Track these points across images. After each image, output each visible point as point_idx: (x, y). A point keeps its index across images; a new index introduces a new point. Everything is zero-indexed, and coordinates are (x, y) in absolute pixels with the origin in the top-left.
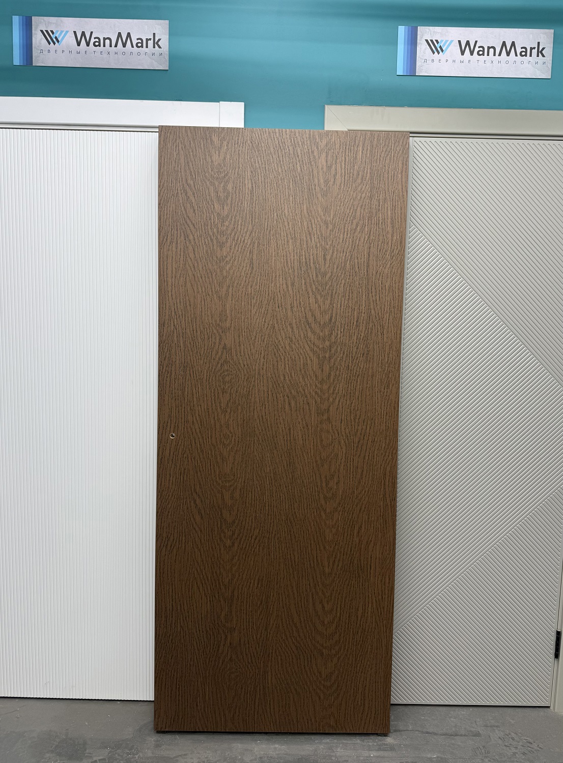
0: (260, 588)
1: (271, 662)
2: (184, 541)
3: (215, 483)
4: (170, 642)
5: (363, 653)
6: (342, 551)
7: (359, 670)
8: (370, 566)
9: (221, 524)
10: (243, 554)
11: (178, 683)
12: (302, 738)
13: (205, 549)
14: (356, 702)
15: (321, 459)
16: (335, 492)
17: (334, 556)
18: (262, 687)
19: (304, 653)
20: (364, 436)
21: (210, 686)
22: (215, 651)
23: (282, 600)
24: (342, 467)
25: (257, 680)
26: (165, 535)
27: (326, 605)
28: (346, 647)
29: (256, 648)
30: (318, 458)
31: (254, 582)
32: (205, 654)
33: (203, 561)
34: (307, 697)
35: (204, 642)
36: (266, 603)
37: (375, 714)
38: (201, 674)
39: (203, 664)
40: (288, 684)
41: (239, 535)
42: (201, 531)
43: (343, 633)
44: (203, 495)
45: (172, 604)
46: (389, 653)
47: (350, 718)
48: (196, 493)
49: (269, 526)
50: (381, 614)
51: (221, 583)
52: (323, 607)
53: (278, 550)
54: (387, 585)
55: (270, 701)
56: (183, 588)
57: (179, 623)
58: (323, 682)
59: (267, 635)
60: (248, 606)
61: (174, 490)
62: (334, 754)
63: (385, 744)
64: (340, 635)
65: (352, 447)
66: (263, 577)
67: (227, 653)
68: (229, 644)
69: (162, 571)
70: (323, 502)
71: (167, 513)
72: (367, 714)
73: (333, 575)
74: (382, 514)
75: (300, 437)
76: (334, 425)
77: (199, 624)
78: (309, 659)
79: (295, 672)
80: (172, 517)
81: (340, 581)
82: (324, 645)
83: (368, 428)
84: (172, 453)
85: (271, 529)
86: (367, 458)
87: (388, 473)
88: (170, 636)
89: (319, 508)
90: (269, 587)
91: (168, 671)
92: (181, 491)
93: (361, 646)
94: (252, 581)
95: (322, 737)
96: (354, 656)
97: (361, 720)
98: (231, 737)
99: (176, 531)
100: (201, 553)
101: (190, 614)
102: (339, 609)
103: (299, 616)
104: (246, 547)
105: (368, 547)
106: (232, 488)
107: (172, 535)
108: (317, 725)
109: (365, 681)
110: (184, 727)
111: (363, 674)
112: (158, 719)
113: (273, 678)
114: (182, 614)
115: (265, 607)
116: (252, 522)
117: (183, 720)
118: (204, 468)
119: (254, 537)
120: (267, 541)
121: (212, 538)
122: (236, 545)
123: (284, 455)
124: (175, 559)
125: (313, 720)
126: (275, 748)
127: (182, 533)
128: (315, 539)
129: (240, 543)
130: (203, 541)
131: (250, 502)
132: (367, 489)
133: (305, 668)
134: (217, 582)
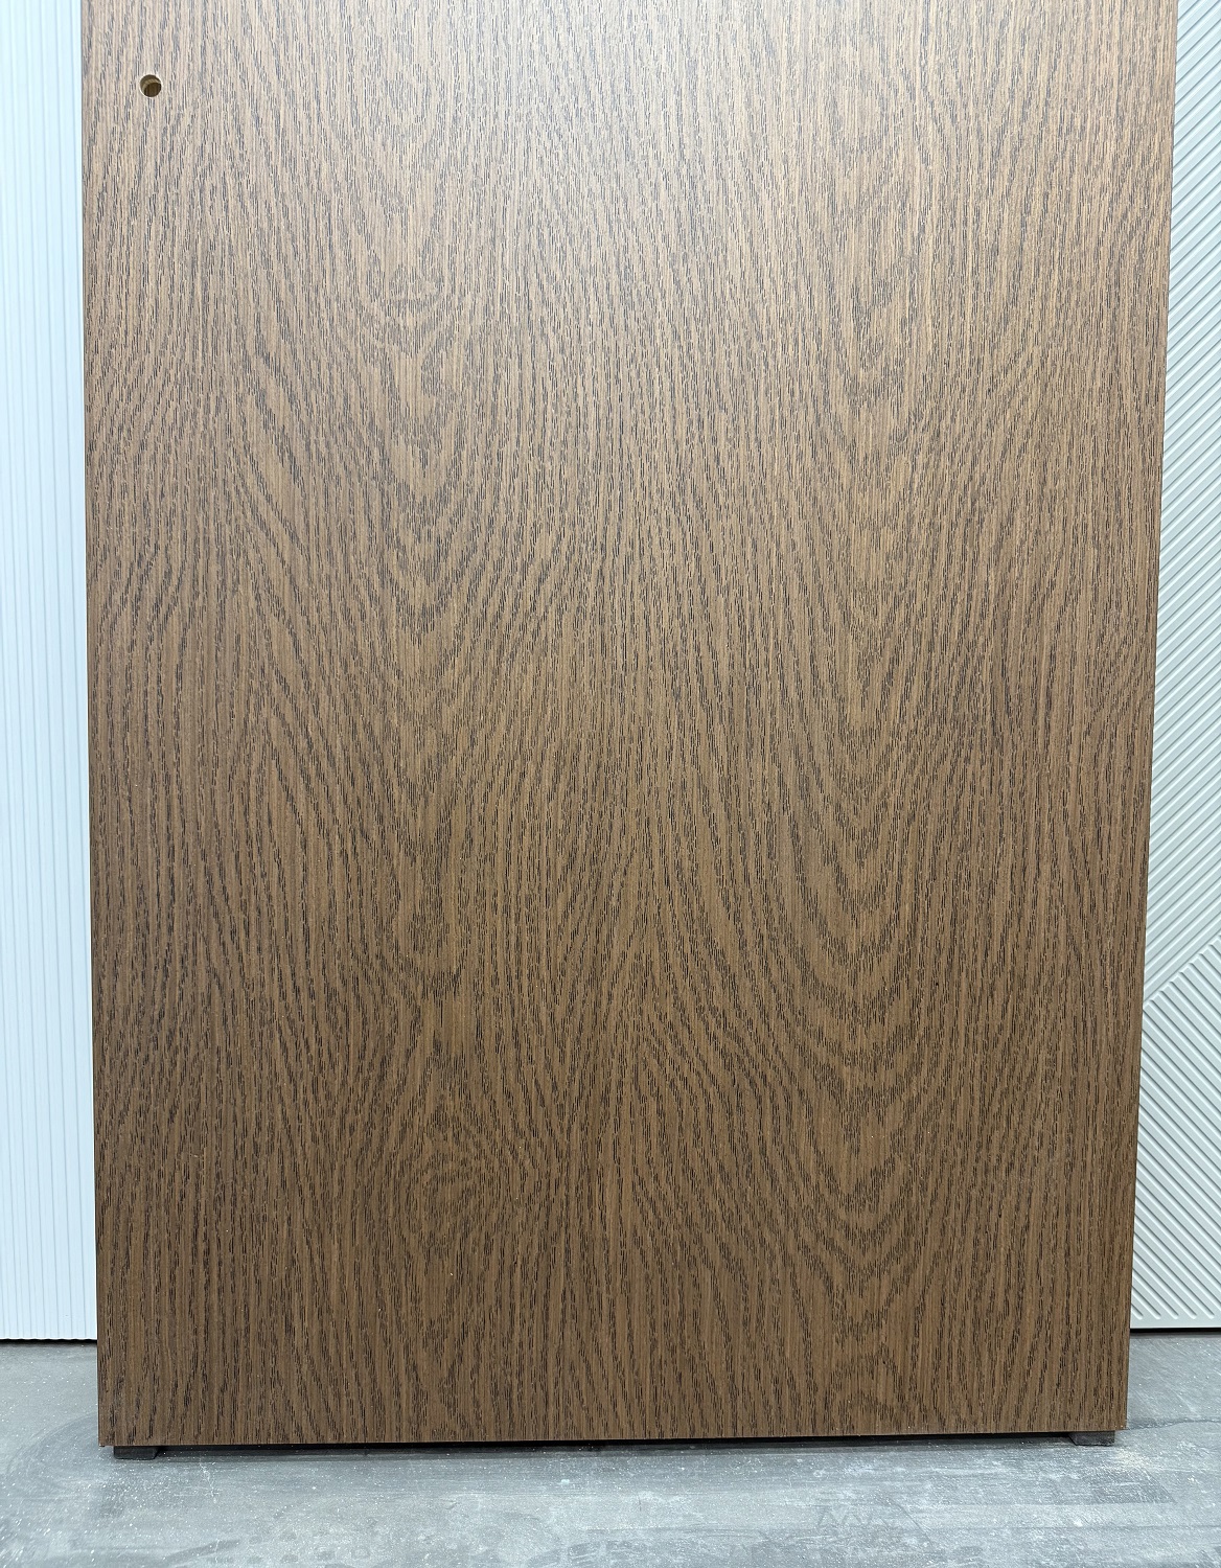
0: (567, 794)
1: (617, 1127)
2: (214, 580)
3: (351, 316)
4: (163, 1042)
5: (1015, 1082)
6: (927, 630)
7: (999, 1160)
8: (1049, 696)
9: (386, 506)
10: (488, 644)
11: (202, 1229)
12: (754, 1460)
13: (315, 621)
14: (986, 1297)
15: (834, 208)
16: (900, 363)
17: (888, 654)
18: (576, 1240)
19: (759, 1081)
20: (1026, 104)
21: (347, 1244)
22: (366, 1084)
23: (662, 851)
24: (929, 249)
25: (556, 1210)
26: (127, 553)
27: (850, 868)
28: (943, 1058)
29: (548, 1066)
30: (820, 206)
31: (538, 771)
32: (322, 1094)
33: (306, 674)
34: (773, 1281)
35: (319, 1041)
36: (594, 861)
37: (1064, 1350)
38: (307, 1192)
39: (314, 1139)
40: (689, 1222)
41: (465, 560)
42: (293, 536)
43: (927, 991)
44: (297, 367)
45: (170, 869)
46: (1126, 1084)
47: (962, 1365)
48: (267, 359)
49: (601, 519)
50: (1093, 907)
51: (392, 772)
52: (841, 878)
53: (642, 630)
54: (1119, 779)
55: (612, 1304)
56: (218, 798)
57: (201, 959)
58: (842, 1214)
59: (597, 1004)
60: (513, 875)
61: (165, 345)
62: (909, 1524)
63: (1116, 1477)
64: (915, 1003)
65: (974, 153)
66: (579, 747)
67: (424, 1085)
68: (429, 1049)
69: (118, 717)
70: (842, 409)
71: (133, 450)
72: (1033, 1349)
73: (886, 739)
74: (1100, 464)
75: (740, 103)
76: (892, 54)
77: (292, 961)
78: (783, 1111)
79: (721, 1167)
80: (160, 468)
81: (914, 763)
82: (847, 1046)
83: (1044, 66)
84: (150, 169)
85: (612, 532)
86: (1037, 206)
87: (1129, 279)
88: (161, 1015)
89: (824, 437)
90: (606, 792)
91: (154, 1175)
92: (195, 347)
93: (1006, 1050)
94: (531, 768)
95: (841, 1456)
96: (977, 1095)
97: (1007, 1376)
98: (443, 1464)
99: (178, 535)
100: (294, 635)
101: (253, 915)
102: (908, 887)
103: (736, 919)
104: (498, 616)
105: (1041, 610)
106: (431, 338)
107: (161, 552)
108: (820, 1405)
109: (1023, 1206)
110: (232, 1424)
111: (1014, 1173)
112: (117, 1392)
113: (628, 1195)
114: (216, 915)
115: (586, 880)
116: (524, 498)
117: (227, 1397)
118: (301, 243)
119: (534, 570)
120: (591, 586)
121: (347, 569)
122: (454, 604)
123: (668, 187)
124: (180, 666)
125: (801, 1383)
126: (642, 1506)
127: (207, 541)
128: (809, 580)
129: (472, 596)
130: (301, 581)
131: (515, 407)
132: (1037, 351)
133: (763, 1152)
134: (375, 769)
